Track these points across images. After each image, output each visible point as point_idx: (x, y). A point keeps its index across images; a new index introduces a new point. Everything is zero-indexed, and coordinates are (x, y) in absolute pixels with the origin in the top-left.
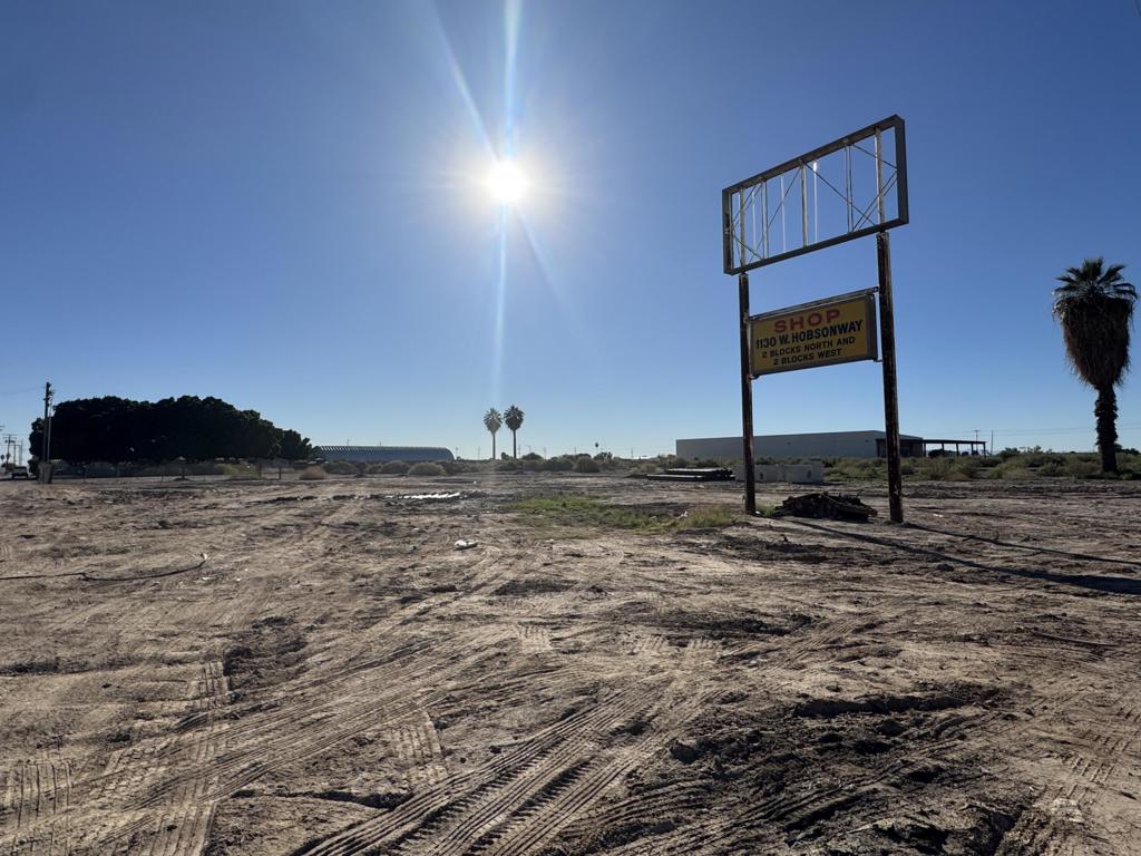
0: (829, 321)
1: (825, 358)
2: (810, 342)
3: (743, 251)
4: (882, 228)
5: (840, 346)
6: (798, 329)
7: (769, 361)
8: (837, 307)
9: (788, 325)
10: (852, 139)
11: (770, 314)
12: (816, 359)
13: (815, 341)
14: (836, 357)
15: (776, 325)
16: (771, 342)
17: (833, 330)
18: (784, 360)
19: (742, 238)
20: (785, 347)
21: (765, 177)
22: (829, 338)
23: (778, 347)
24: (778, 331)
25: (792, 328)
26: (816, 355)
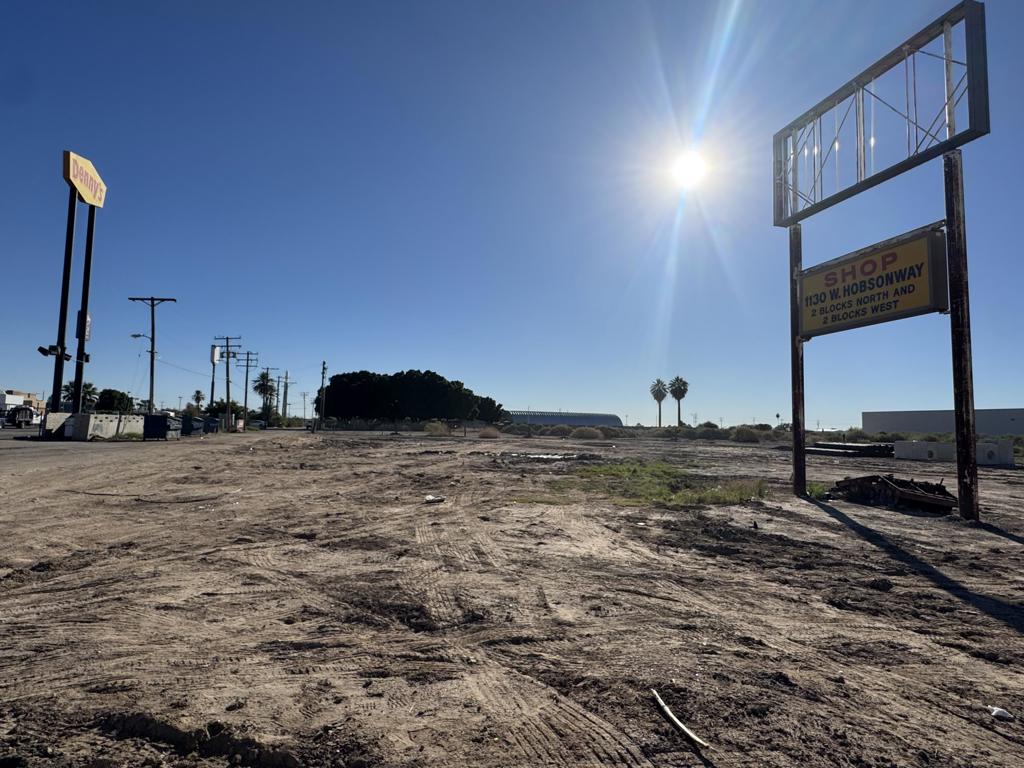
1: (880, 313)
2: (863, 295)
5: (897, 297)
7: (820, 320)
8: (894, 250)
10: (915, 44)
14: (893, 310)
16: (820, 298)
17: (889, 279)
18: (834, 318)
19: (794, 185)
20: (835, 302)
22: (884, 289)
23: (828, 302)
24: (828, 285)
25: (844, 281)
26: (869, 310)
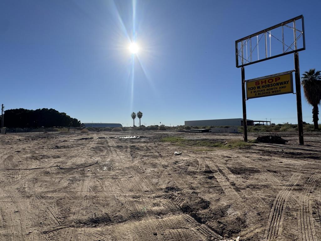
0: (276, 81)
1: (274, 93)
2: (269, 88)
3: (243, 60)
4: (296, 51)
5: (280, 89)
6: (264, 84)
7: (254, 94)
8: (279, 77)
9: (260, 83)
10: (284, 23)
11: (253, 80)
12: (271, 93)
13: (270, 88)
14: (279, 92)
15: (256, 83)
16: (254, 88)
17: (278, 84)
18: (259, 94)
19: (242, 56)
20: (259, 90)
21: (251, 36)
22: (276, 87)
23: (257, 90)
24: (256, 85)
25: (262, 84)
26: (271, 92)
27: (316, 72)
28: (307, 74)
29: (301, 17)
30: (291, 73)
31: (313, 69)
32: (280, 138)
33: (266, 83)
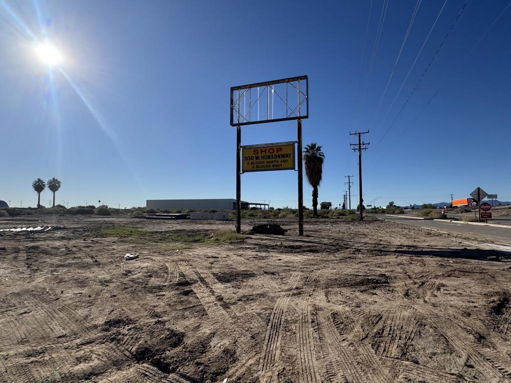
0: (277, 152)
1: (275, 167)
3: (239, 117)
4: (299, 118)
6: (264, 154)
8: (281, 147)
9: (260, 152)
10: (289, 80)
11: (250, 146)
12: (271, 167)
13: (271, 160)
14: (280, 167)
16: (251, 158)
17: (279, 156)
19: (239, 111)
21: (250, 86)
22: (277, 159)
23: (255, 161)
25: (261, 154)
26: (271, 165)
27: (317, 146)
28: (308, 148)
29: (305, 77)
30: (294, 143)
31: (314, 143)
32: (279, 226)
33: (266, 153)
